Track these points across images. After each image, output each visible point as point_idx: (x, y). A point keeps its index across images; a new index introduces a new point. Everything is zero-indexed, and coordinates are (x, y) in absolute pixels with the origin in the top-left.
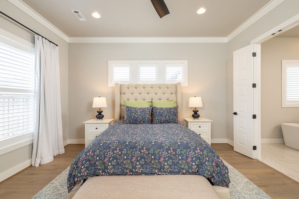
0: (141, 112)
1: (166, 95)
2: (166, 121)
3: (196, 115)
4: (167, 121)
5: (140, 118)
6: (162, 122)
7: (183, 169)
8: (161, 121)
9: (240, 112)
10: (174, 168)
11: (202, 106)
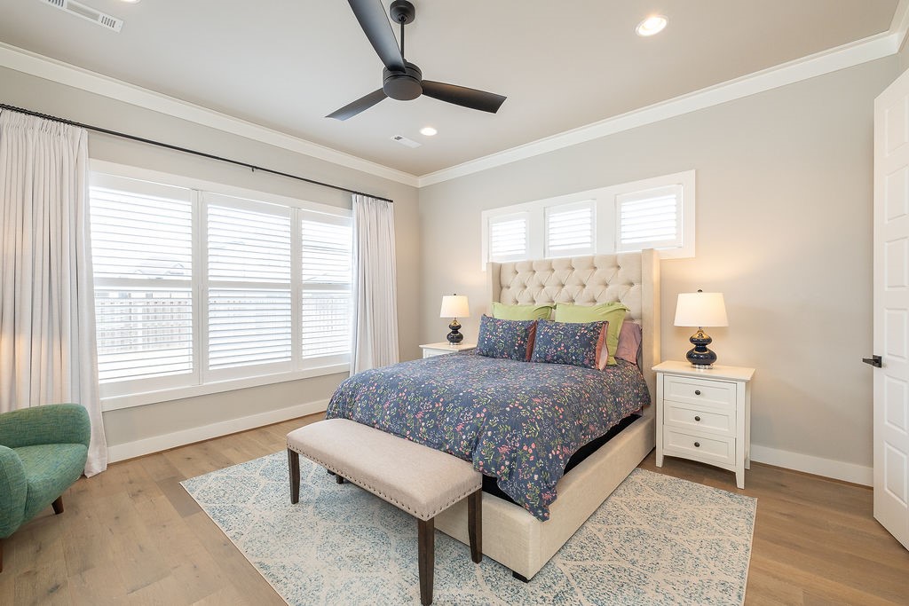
0: (504, 330)
1: (610, 287)
2: (559, 357)
3: (701, 353)
4: (561, 357)
5: (501, 345)
6: (549, 358)
7: (447, 441)
8: (545, 357)
9: (893, 358)
10: (434, 437)
11: (727, 325)
